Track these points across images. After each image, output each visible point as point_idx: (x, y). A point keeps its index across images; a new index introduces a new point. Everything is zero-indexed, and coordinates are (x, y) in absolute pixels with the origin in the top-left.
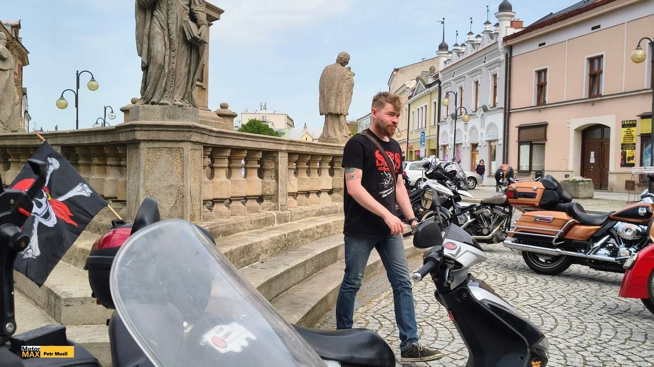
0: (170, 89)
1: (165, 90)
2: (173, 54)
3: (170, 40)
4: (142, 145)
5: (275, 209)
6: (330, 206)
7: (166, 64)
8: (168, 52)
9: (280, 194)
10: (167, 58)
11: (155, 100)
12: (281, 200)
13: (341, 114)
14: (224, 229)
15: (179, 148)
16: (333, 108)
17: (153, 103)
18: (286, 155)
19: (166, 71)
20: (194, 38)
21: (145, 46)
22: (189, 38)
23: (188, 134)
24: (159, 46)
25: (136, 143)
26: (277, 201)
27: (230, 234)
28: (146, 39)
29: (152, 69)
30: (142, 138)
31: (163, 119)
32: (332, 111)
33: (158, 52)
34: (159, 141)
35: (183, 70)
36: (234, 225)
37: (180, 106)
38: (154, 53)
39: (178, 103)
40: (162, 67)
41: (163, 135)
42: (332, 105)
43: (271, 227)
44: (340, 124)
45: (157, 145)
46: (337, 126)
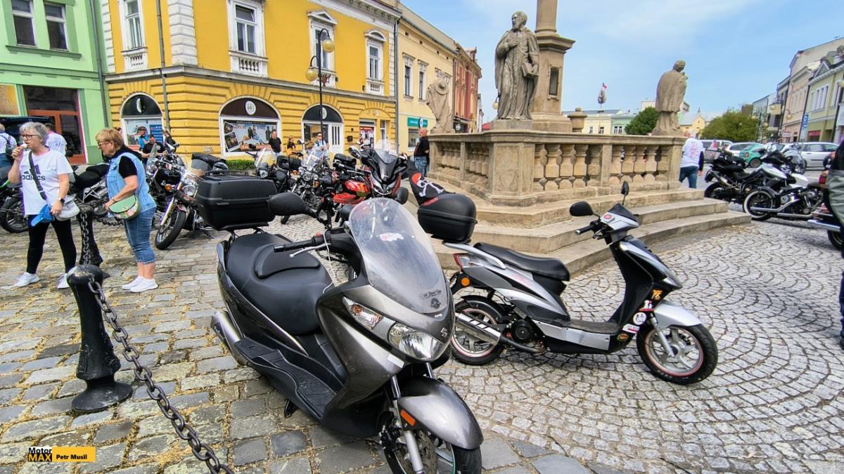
0: (512, 109)
1: (510, 110)
2: (516, 86)
3: (514, 77)
4: (495, 145)
5: (598, 185)
6: (652, 184)
7: (511, 94)
8: (512, 85)
9: (602, 175)
10: (511, 89)
11: (503, 116)
12: (603, 179)
13: (672, 112)
14: (550, 197)
15: (517, 146)
16: (665, 107)
17: (502, 119)
18: (611, 147)
19: (511, 97)
20: (528, 75)
21: (500, 82)
22: (525, 75)
23: (522, 138)
24: (507, 82)
25: (492, 144)
26: (600, 179)
27: (555, 201)
28: (500, 77)
29: (503, 97)
30: (495, 140)
31: (507, 128)
32: (665, 110)
33: (506, 86)
34: (505, 142)
35: (522, 95)
36: (559, 195)
37: (519, 120)
38: (504, 86)
39: (518, 118)
40: (508, 95)
41: (507, 139)
42: (665, 104)
43: (592, 197)
44: (670, 120)
45: (503, 145)
46: (668, 121)
